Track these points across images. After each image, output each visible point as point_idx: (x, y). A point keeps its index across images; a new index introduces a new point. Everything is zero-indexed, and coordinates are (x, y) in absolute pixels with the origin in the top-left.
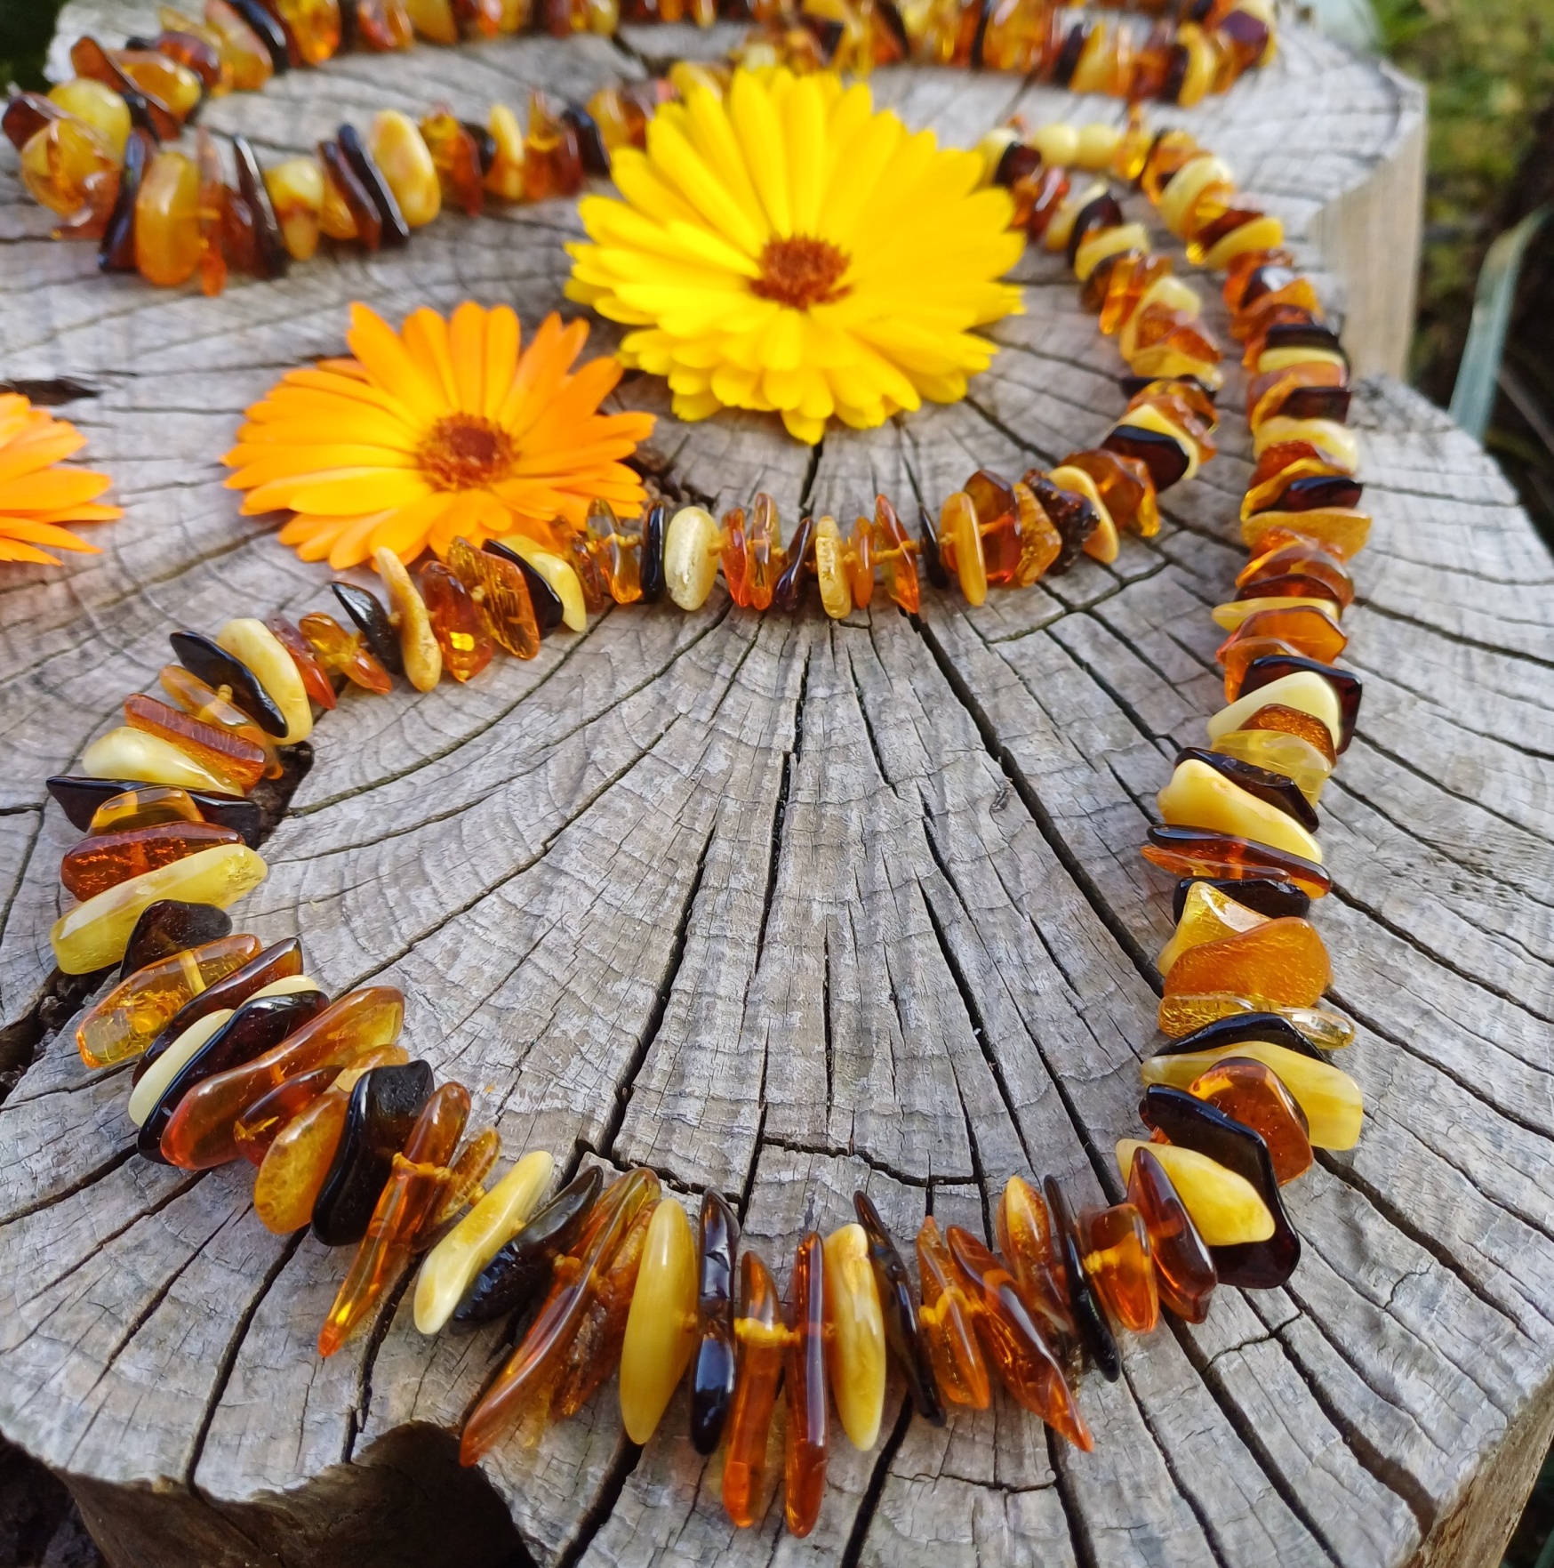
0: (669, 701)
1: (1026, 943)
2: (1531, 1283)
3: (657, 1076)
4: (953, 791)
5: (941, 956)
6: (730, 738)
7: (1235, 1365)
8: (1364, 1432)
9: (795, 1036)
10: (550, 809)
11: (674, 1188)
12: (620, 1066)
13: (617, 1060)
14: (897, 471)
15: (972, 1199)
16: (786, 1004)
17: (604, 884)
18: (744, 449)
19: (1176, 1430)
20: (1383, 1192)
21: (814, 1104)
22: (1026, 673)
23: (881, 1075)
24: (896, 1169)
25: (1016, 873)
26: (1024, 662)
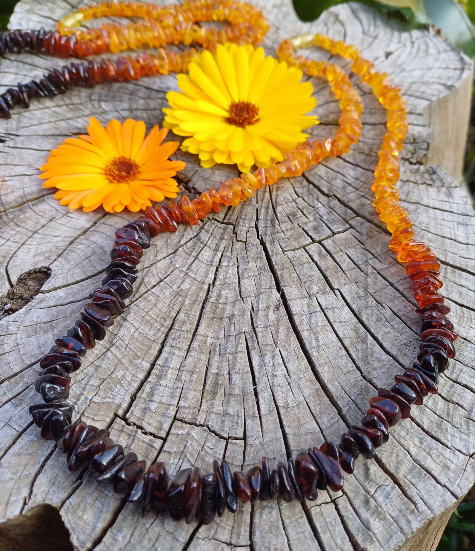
0: (174, 263)
1: (276, 358)
2: (423, 492)
3: (145, 393)
4: (262, 302)
5: (247, 360)
6: (192, 277)
7: (317, 511)
8: (357, 538)
9: (193, 384)
11: (143, 433)
12: (133, 389)
13: (133, 387)
15: (240, 445)
16: (192, 372)
17: (139, 325)
18: (215, 176)
19: (293, 531)
20: (379, 456)
21: (195, 408)
22: (295, 263)
23: (219, 399)
24: (217, 432)
25: (278, 333)
26: (295, 259)
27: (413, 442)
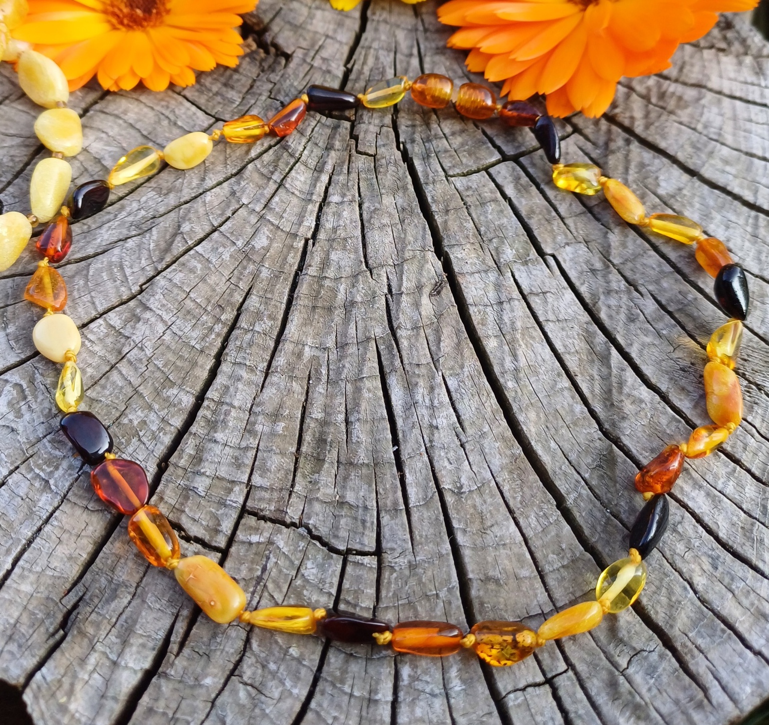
0: (238, 194)
1: (437, 391)
2: (720, 666)
3: (185, 457)
4: (408, 278)
5: (380, 393)
6: (273, 224)
9: (277, 440)
10: (149, 262)
11: (182, 538)
12: (162, 448)
13: (162, 443)
14: (412, 47)
15: (371, 568)
16: (275, 416)
17: (174, 319)
18: (314, 21)
21: (281, 489)
22: (469, 200)
23: (329, 473)
24: (326, 540)
25: (439, 341)
26: (470, 193)
27: (700, 565)
